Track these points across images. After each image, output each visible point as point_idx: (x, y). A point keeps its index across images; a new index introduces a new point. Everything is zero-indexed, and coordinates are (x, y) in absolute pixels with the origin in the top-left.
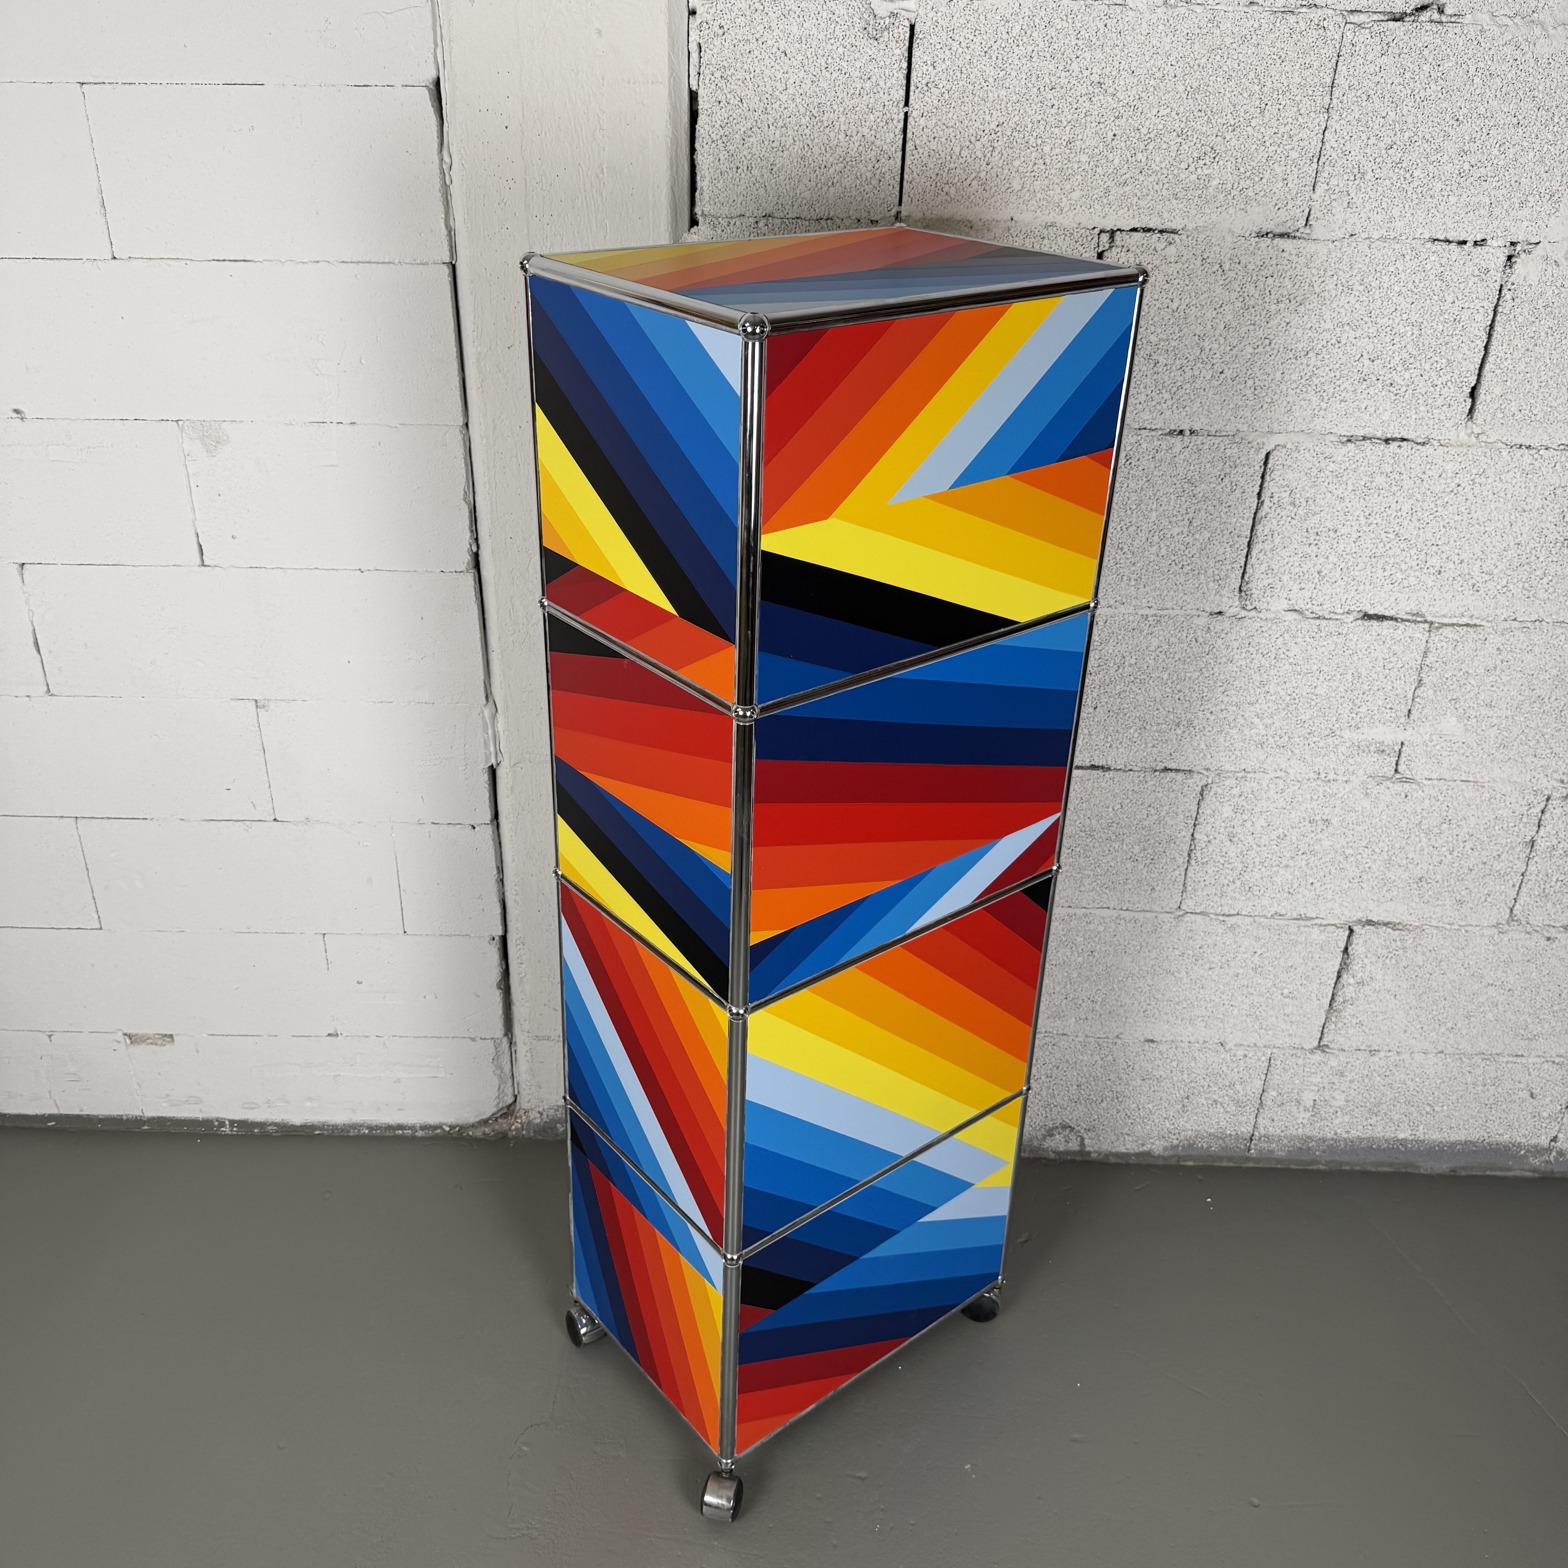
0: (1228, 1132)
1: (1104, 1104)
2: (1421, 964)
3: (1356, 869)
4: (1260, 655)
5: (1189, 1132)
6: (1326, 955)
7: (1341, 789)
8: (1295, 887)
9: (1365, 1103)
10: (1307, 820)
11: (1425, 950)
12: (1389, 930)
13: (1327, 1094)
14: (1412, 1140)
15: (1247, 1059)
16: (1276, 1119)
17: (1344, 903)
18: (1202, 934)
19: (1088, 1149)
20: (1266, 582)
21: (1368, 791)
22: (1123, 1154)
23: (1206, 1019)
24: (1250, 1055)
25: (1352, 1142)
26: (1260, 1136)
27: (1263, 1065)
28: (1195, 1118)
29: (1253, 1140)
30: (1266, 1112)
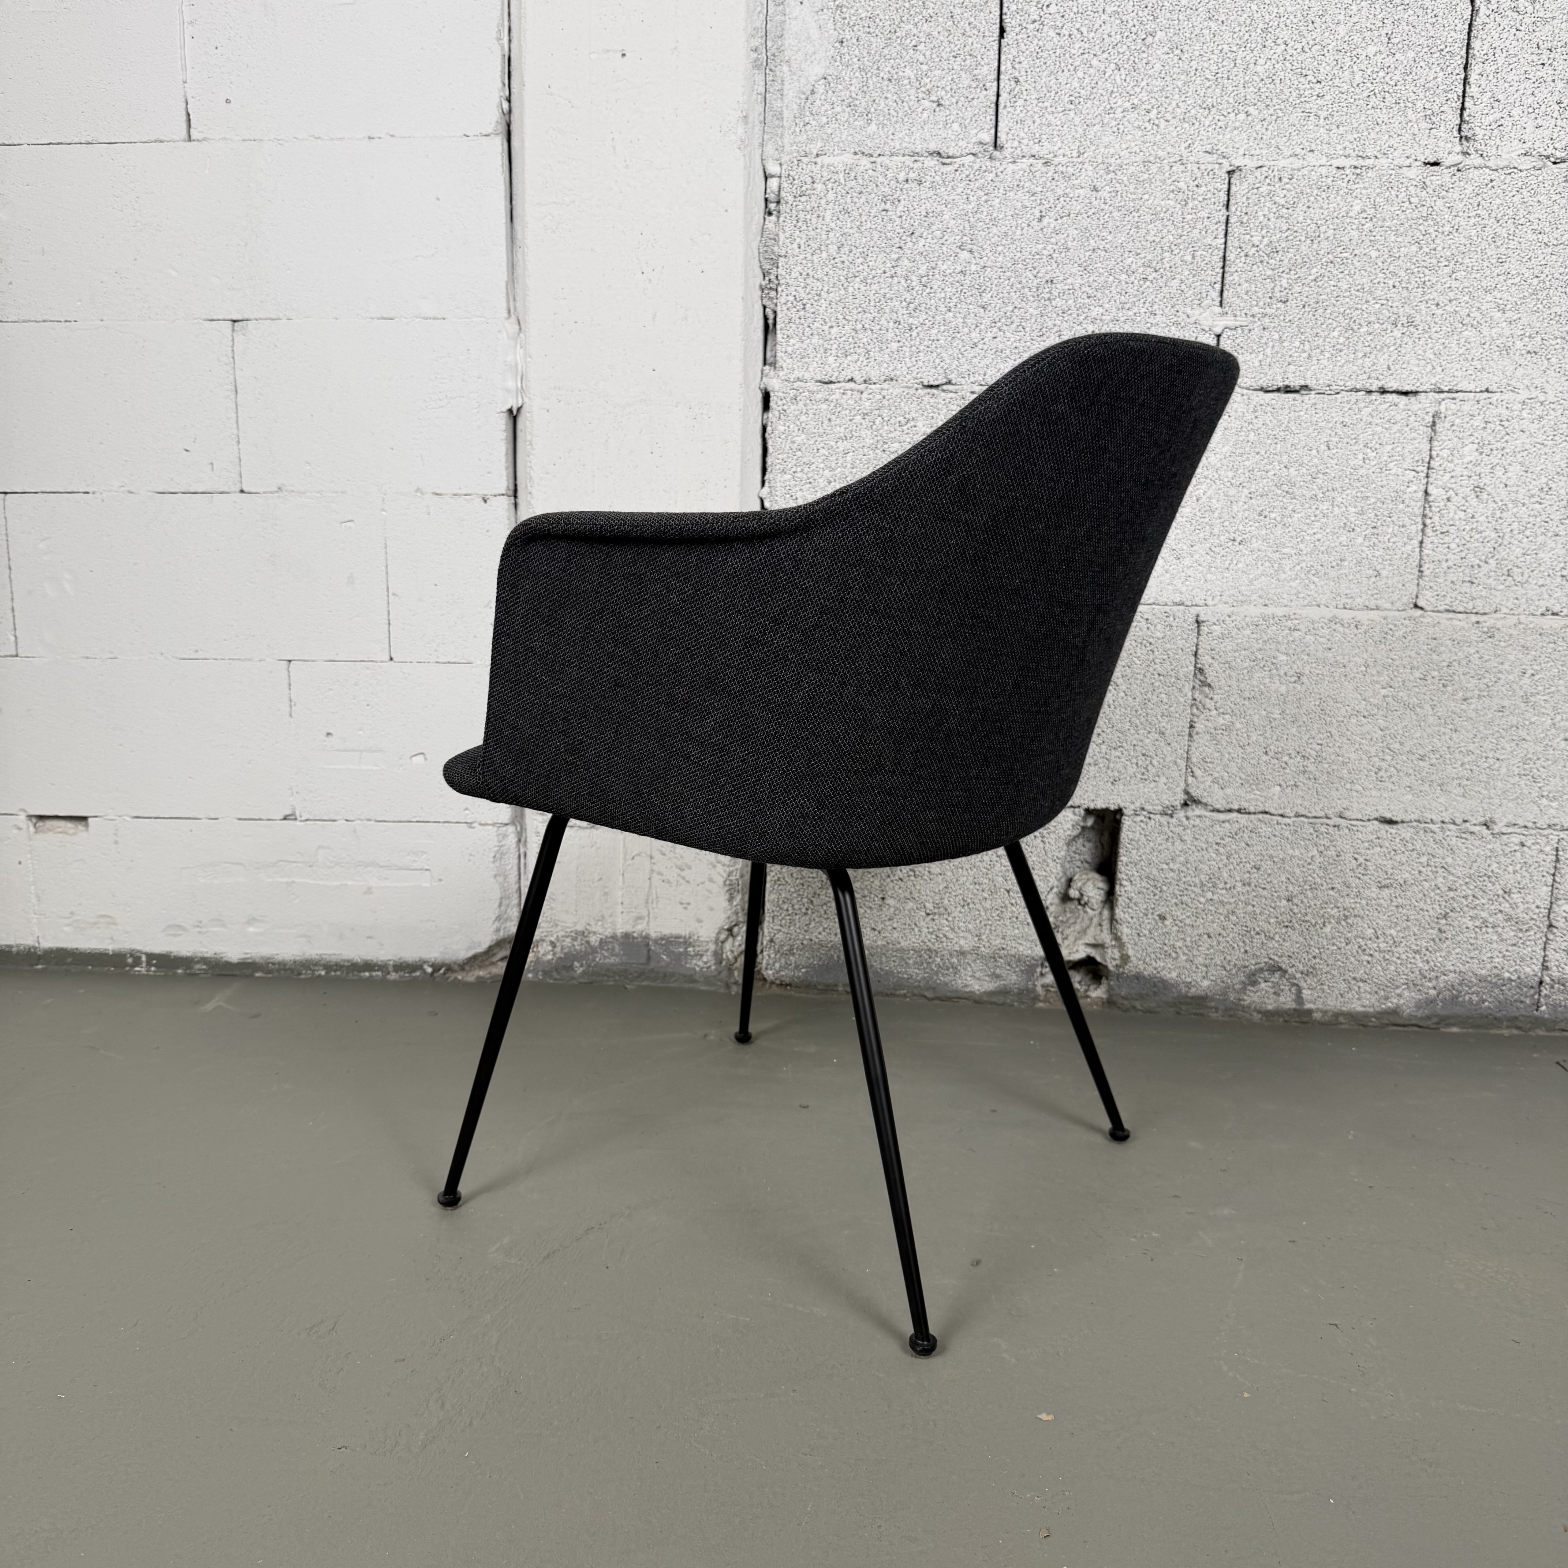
0: (1507, 975)
1: (1327, 929)
4: (1493, 220)
5: (1452, 975)
15: (1525, 848)
18: (1449, 642)
19: (1308, 1006)
20: (1491, 118)
22: (1358, 1013)
23: (1465, 782)
24: (1528, 844)
26: (1553, 980)
27: (1548, 861)
28: (1458, 950)
29: (1542, 988)
30: (1558, 939)
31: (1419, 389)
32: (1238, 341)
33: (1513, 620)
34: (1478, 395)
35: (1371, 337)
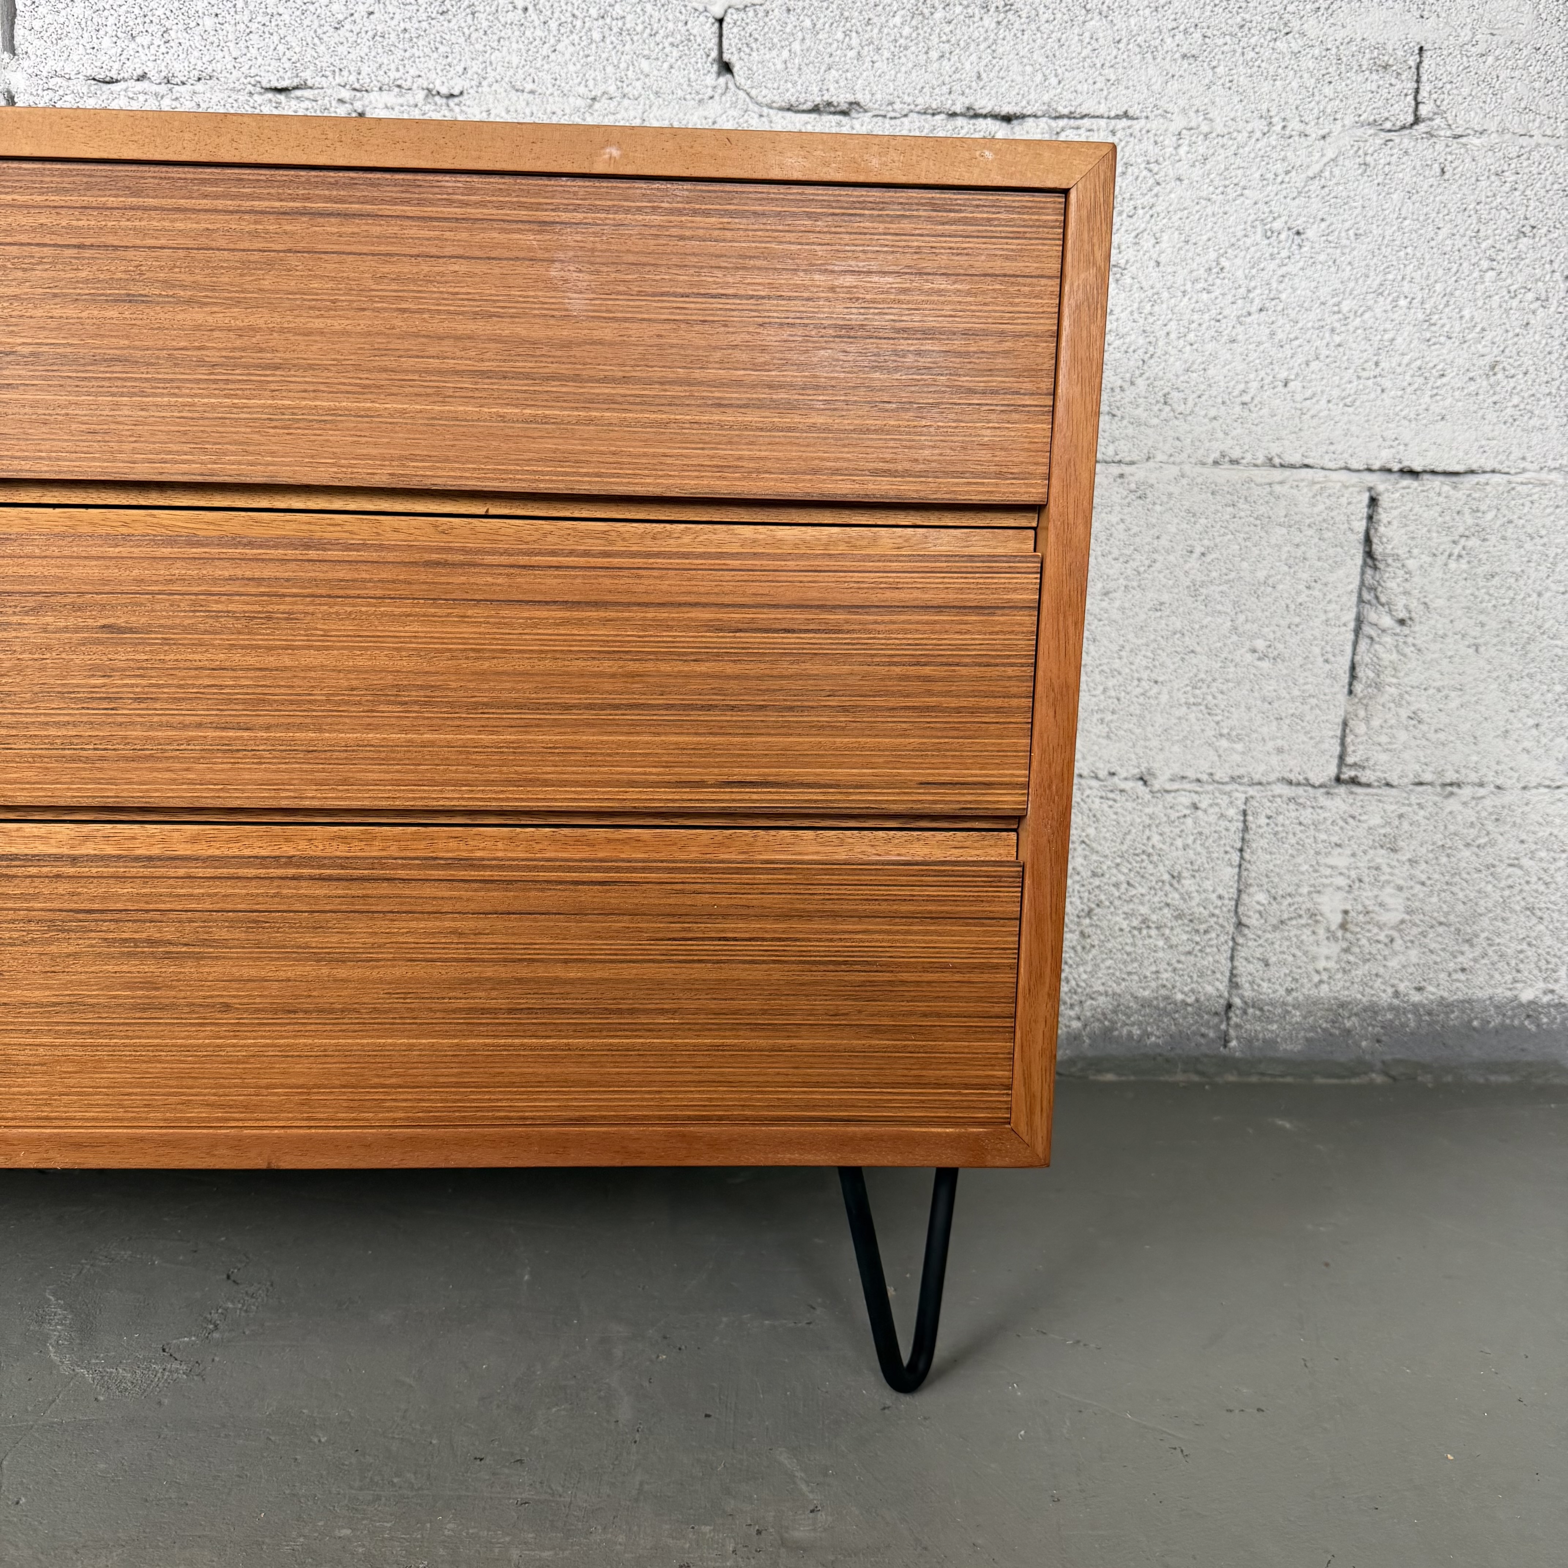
0: (1180, 997)
2: (1518, 570)
3: (1364, 345)
5: (1102, 998)
6: (1331, 551)
7: (1317, 155)
8: (1252, 392)
9: (1447, 914)
10: (1259, 230)
11: (1523, 537)
12: (1446, 488)
13: (1367, 894)
14: (1549, 1005)
15: (1199, 812)
16: (1273, 960)
17: (1354, 428)
21: (1369, 159)
23: (1111, 715)
24: (1203, 805)
25: (1430, 1013)
26: (1246, 1003)
27: (1233, 829)
28: (1109, 962)
29: (1231, 1014)
30: (1250, 943)
31: (1025, 112)
32: (749, 29)
33: (1174, 470)
34: (1113, 122)
35: (952, 27)
